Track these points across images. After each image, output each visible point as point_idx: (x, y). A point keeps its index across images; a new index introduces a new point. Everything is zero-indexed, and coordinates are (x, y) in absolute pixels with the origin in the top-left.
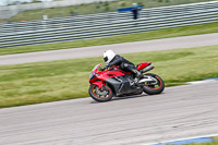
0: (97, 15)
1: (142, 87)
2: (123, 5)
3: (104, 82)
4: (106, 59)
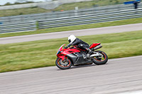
0: (111, 6)
1: (92, 60)
3: (66, 56)
4: (70, 41)
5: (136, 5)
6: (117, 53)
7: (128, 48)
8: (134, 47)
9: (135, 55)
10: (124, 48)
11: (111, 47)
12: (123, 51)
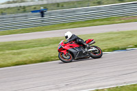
1: (89, 54)
2: (35, 8)
5: (42, 13)
6: (25, 59)
7: (35, 55)
8: (41, 54)
9: (42, 61)
10: (31, 54)
11: (19, 54)
12: (30, 58)
